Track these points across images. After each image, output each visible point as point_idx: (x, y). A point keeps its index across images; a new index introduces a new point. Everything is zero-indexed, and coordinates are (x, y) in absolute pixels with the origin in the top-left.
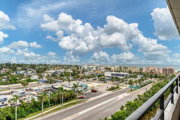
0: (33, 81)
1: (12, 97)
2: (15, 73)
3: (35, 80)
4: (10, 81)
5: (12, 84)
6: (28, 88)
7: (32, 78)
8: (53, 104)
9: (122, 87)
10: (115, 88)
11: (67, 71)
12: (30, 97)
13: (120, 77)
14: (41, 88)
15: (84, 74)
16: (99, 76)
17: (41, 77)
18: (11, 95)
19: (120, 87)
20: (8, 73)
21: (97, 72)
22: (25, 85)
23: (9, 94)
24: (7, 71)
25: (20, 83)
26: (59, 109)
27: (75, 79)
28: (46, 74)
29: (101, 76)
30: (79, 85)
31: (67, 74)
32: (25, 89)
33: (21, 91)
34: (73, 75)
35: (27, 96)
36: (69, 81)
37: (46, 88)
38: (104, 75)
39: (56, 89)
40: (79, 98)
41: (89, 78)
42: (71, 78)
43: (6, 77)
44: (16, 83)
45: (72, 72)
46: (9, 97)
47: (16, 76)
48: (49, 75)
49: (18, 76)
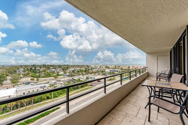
0: (60, 75)
1: (49, 85)
2: (49, 71)
3: (62, 75)
4: (47, 75)
5: (48, 77)
6: (58, 80)
7: (60, 74)
8: (74, 89)
9: (117, 79)
10: (112, 79)
11: (81, 69)
12: (60, 85)
13: (115, 72)
14: (66, 80)
15: (92, 71)
16: (102, 72)
17: (65, 73)
18: (47, 84)
19: (116, 79)
20: (45, 71)
21: (100, 69)
22: (56, 78)
23: (47, 83)
24: (44, 69)
25: (53, 76)
26: (78, 92)
27: (86, 74)
28: (68, 71)
29: (103, 71)
30: (90, 77)
31: (81, 71)
32: (56, 80)
33: (53, 81)
34: (85, 71)
35: (58, 85)
36: (83, 75)
37: (69, 80)
38: (105, 71)
39: (75, 80)
40: (90, 86)
41: (95, 73)
42: (84, 73)
43: (43, 73)
44: (50, 77)
45: (85, 69)
46: (47, 85)
47: (50, 73)
48: (70, 71)
49: (51, 72)
